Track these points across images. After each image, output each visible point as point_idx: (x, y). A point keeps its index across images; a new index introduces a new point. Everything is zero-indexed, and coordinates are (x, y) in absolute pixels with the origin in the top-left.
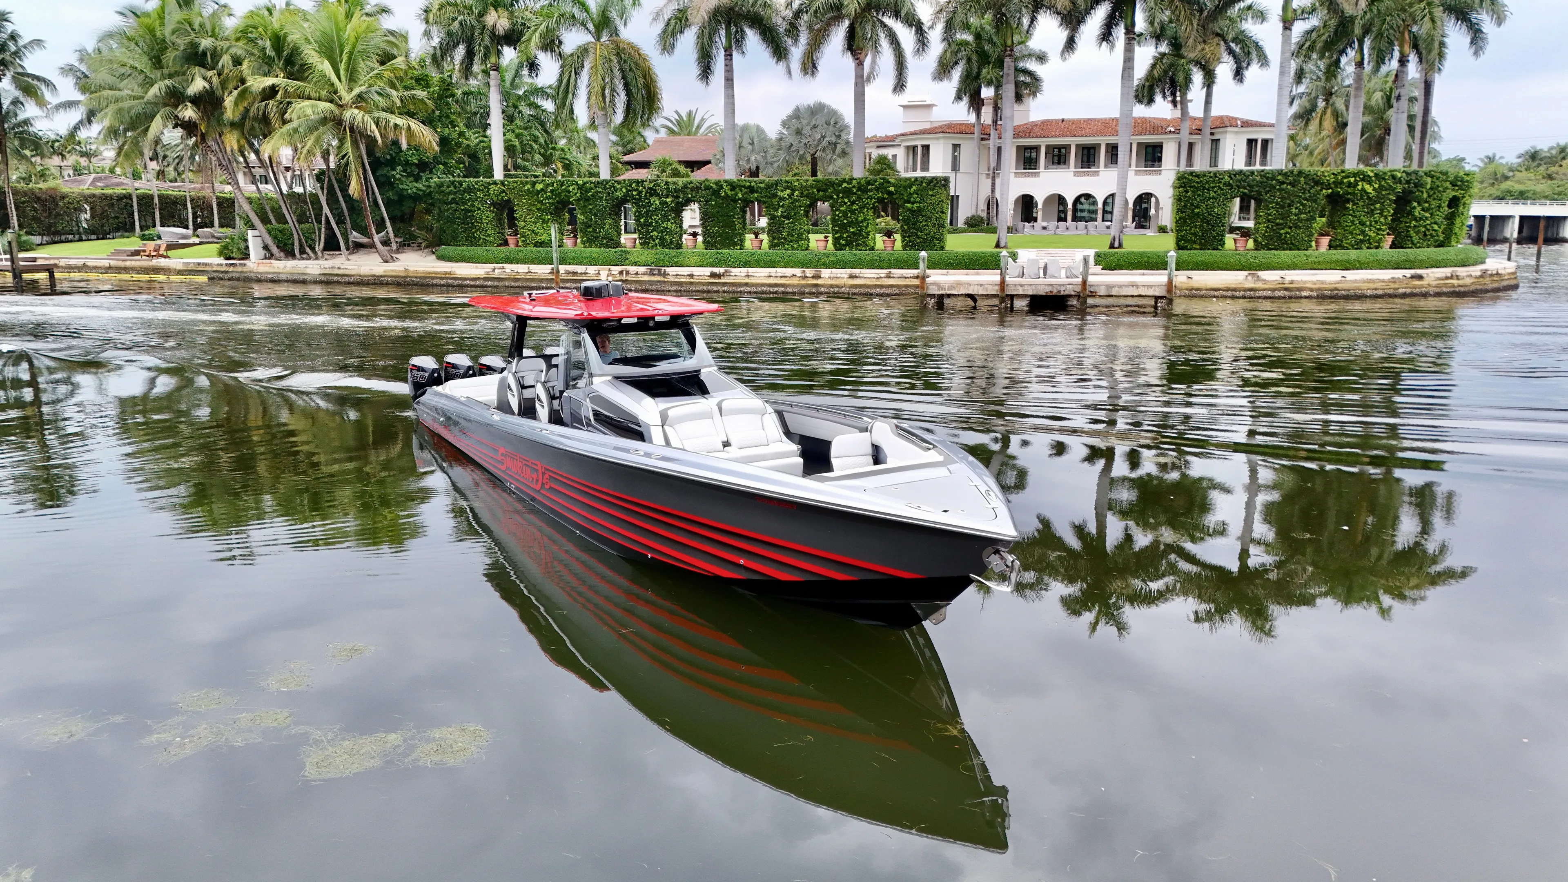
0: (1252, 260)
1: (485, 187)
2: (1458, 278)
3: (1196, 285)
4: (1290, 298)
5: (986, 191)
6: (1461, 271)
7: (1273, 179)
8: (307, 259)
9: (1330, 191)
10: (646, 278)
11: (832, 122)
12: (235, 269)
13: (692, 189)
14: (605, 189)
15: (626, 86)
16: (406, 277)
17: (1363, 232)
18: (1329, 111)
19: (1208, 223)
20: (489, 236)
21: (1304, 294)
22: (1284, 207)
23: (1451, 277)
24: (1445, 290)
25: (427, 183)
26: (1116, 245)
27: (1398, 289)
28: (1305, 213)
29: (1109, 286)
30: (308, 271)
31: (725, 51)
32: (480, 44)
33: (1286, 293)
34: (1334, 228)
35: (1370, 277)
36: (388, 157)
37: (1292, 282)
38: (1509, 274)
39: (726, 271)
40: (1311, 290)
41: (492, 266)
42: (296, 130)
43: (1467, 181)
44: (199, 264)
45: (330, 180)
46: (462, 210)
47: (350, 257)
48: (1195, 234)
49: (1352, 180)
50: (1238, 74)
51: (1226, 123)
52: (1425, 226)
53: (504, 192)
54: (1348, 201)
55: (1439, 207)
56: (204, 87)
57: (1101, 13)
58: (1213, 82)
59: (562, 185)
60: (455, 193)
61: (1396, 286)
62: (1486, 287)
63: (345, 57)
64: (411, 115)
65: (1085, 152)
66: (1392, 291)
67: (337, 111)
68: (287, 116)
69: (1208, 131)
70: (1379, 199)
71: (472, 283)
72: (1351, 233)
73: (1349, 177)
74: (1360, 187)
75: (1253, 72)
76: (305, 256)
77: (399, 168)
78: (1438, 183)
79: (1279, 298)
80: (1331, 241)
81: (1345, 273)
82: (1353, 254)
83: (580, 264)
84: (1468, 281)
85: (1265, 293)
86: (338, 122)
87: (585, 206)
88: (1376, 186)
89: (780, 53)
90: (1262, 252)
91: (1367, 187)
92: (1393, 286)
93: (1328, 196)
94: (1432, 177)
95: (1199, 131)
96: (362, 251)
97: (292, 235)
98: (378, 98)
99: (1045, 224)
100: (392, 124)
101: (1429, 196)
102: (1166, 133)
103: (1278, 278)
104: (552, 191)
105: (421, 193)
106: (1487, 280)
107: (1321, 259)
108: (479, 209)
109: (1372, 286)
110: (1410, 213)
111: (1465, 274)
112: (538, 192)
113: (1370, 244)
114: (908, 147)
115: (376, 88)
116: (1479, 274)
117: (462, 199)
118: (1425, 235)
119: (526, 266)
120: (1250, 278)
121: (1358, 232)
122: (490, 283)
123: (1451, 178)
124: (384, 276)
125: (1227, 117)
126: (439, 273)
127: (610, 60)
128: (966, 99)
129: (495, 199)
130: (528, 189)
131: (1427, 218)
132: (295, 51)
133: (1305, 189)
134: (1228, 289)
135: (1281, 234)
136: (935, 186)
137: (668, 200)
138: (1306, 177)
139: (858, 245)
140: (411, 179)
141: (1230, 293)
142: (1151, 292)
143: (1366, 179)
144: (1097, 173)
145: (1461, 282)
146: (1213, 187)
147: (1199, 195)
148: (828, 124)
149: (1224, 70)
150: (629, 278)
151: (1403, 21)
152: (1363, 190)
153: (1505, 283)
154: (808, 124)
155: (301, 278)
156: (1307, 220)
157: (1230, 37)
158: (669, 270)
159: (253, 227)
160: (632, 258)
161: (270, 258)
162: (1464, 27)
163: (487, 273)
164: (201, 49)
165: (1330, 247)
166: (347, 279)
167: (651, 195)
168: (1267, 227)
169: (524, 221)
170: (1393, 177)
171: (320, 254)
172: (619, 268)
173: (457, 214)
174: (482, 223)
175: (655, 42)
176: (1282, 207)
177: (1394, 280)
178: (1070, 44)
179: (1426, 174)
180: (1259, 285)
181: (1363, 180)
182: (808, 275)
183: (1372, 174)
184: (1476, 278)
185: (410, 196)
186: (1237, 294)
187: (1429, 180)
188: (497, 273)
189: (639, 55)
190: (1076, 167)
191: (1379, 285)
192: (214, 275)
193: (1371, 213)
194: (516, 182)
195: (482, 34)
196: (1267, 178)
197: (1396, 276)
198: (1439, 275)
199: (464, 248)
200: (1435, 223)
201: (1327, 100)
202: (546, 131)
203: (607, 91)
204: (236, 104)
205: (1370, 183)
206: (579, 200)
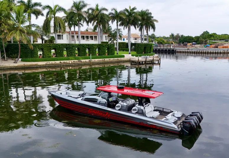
20: (38, 56)
53: (41, 46)
70: (149, 47)
80: (144, 52)
166: (7, 68)
194: (44, 44)
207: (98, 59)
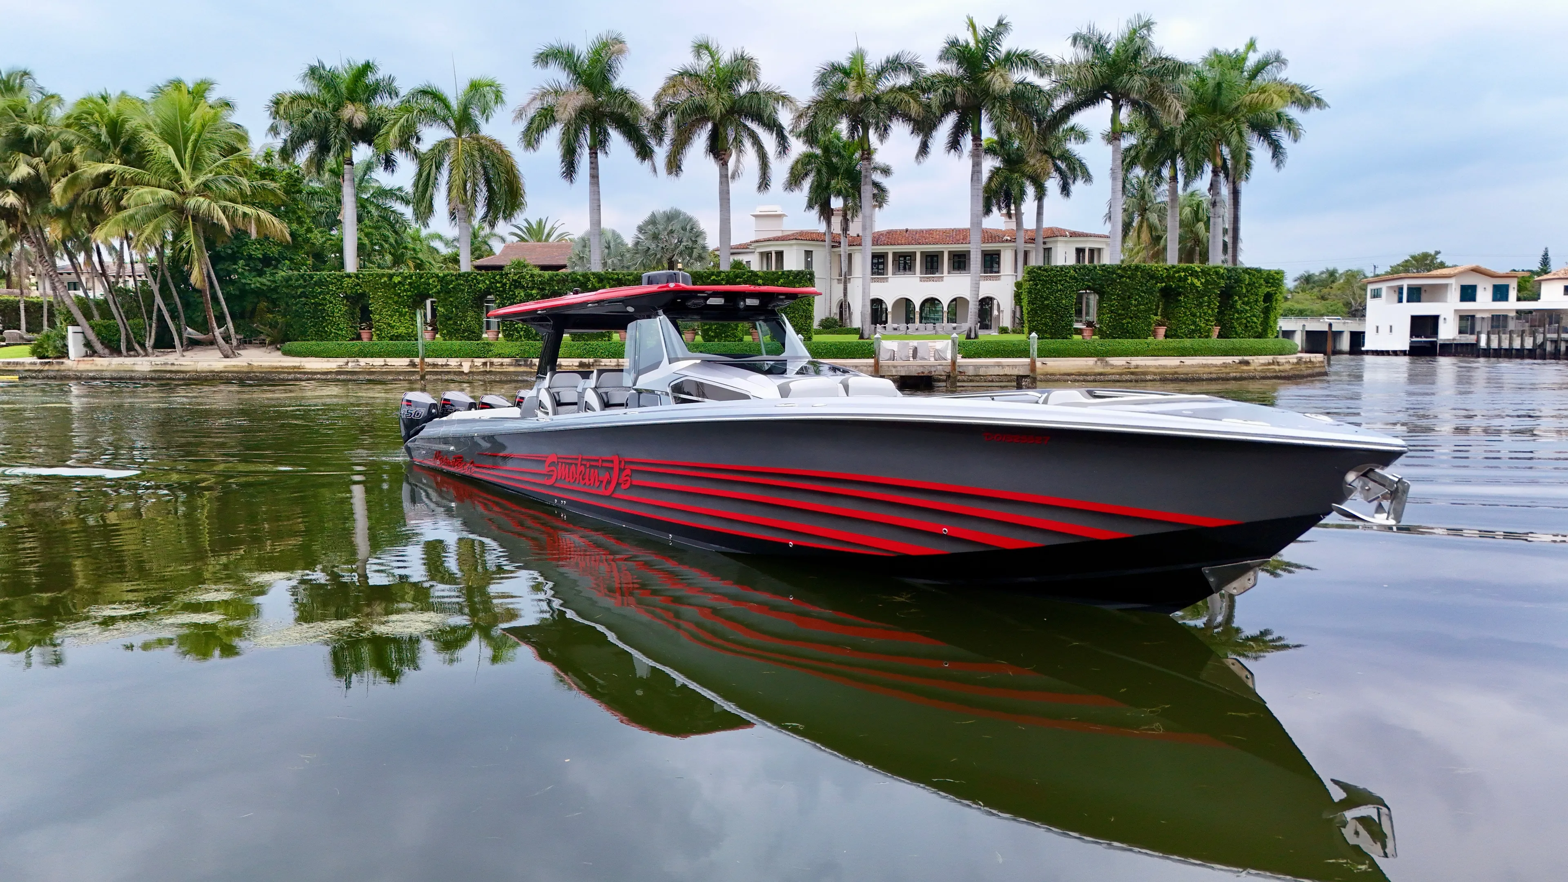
0: (1099, 348)
1: (338, 280)
2: (1278, 364)
3: (1051, 371)
4: (1136, 381)
5: (838, 295)
6: (1281, 359)
7: (1114, 273)
8: (135, 356)
9: (1164, 284)
10: (512, 369)
11: (688, 228)
12: (51, 368)
13: (558, 282)
14: (467, 281)
15: (488, 182)
16: (249, 372)
17: (1194, 323)
18: (1145, 225)
19: (1056, 313)
20: (341, 330)
21: (1149, 377)
22: (1125, 298)
23: (1273, 363)
24: (1268, 374)
25: (271, 278)
26: (973, 335)
27: (1229, 373)
28: (1144, 305)
29: (977, 367)
30: (137, 368)
31: (590, 149)
32: (335, 137)
33: (1133, 377)
34: (1169, 319)
35: (1204, 362)
36: (230, 251)
37: (1137, 367)
38: (1320, 362)
39: (596, 361)
40: (1155, 374)
41: (345, 360)
42: (132, 217)
43: (1278, 279)
44: (9, 363)
45: (163, 274)
46: (312, 304)
47: (185, 354)
48: (1045, 324)
49: (1183, 274)
50: (1065, 189)
51: (1055, 234)
52: (1246, 319)
53: (358, 284)
54: (1179, 294)
55: (1257, 301)
56: (29, 174)
57: (949, 122)
58: (1044, 194)
59: (421, 278)
60: (305, 287)
61: (1227, 370)
62: (1302, 373)
63: (190, 145)
64: (262, 206)
65: (929, 259)
66: (1224, 376)
67: (179, 199)
68: (123, 202)
69: (1041, 240)
70: (1206, 292)
71: (324, 377)
72: (1184, 323)
73: (1179, 272)
74: (1189, 281)
75: (1078, 187)
76: (132, 353)
77: (241, 262)
78: (1254, 279)
79: (1126, 381)
80: (1166, 331)
81: (1183, 359)
82: (1187, 342)
83: (440, 356)
84: (1288, 367)
85: (1113, 377)
86: (180, 210)
87: (446, 299)
88: (1203, 280)
89: (644, 153)
90: (1107, 340)
91: (1195, 281)
92: (1224, 370)
93: (1162, 290)
94: (1249, 274)
95: (1032, 240)
96: (198, 348)
97: (118, 330)
98: (224, 186)
99: (895, 326)
100: (240, 213)
101: (1247, 291)
102: (1003, 242)
103: (1124, 363)
104: (410, 284)
105: (265, 288)
106: (1303, 367)
107: (1160, 347)
108: (331, 302)
109: (1207, 370)
110: (1233, 306)
111: (1284, 361)
112: (395, 285)
113: (1201, 333)
114: (762, 254)
115: (225, 176)
116: (1295, 361)
117: (313, 292)
118: (1246, 327)
119: (382, 359)
120: (1099, 363)
121: (1190, 322)
122: (342, 377)
123: (1265, 275)
124: (225, 372)
125: (1056, 228)
126: (286, 367)
127: (472, 155)
128: (817, 208)
129: (349, 292)
130: (385, 282)
131: (1247, 311)
132: (134, 138)
133: (1142, 283)
134: (1080, 374)
135: (1123, 324)
136: (801, 279)
137: (533, 292)
138: (1143, 271)
139: (727, 336)
140: (254, 273)
141: (1081, 378)
142: (1016, 372)
143: (1194, 274)
144: (941, 279)
145: (1281, 368)
146: (1060, 281)
147: (1048, 288)
148: (684, 229)
149: (1053, 184)
150: (493, 370)
151: (1215, 135)
152: (1192, 284)
153: (1317, 370)
154: (665, 229)
155: (128, 375)
156: (1145, 311)
157: (1057, 153)
159: (75, 323)
160: (495, 350)
161: (91, 356)
162: (1266, 143)
163: (340, 367)
164: (26, 136)
165: (1166, 336)
166: (182, 376)
167: (516, 287)
168: (1111, 317)
169: (379, 314)
170: (1217, 273)
171: (150, 350)
172: (483, 360)
173: (307, 308)
174: (333, 317)
175: (518, 139)
176: (1123, 299)
177: (1225, 365)
178: (924, 149)
179: (1243, 271)
180: (1108, 370)
181: (1191, 275)
183: (1199, 270)
184: (1293, 364)
185: (253, 291)
186: (1089, 378)
187: (1247, 276)
188: (351, 366)
189: (502, 151)
190: (921, 273)
191: (1213, 369)
192: (26, 374)
193: (1200, 305)
194: (372, 275)
195: (337, 126)
196: (1109, 272)
197: (1227, 361)
198: (1262, 361)
199: (314, 342)
200: (1254, 316)
201: (1142, 215)
202: (396, 232)
203: (468, 185)
204: (65, 190)
205: (1197, 277)
206: (438, 293)
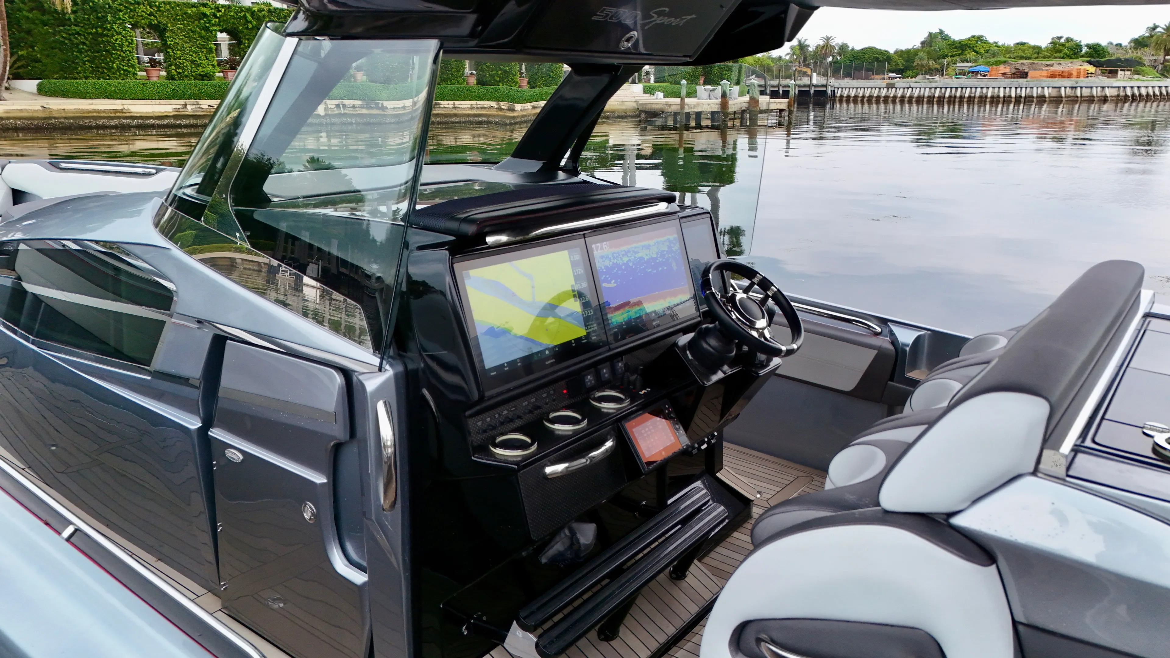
53: (151, 14)
108: (119, 33)
112: (204, 17)
158: (385, 103)
163: (177, 110)
174: (122, 51)
182: (503, 107)
207: (474, 103)
